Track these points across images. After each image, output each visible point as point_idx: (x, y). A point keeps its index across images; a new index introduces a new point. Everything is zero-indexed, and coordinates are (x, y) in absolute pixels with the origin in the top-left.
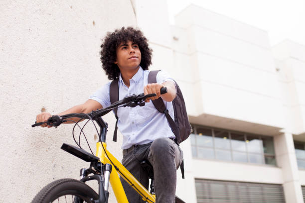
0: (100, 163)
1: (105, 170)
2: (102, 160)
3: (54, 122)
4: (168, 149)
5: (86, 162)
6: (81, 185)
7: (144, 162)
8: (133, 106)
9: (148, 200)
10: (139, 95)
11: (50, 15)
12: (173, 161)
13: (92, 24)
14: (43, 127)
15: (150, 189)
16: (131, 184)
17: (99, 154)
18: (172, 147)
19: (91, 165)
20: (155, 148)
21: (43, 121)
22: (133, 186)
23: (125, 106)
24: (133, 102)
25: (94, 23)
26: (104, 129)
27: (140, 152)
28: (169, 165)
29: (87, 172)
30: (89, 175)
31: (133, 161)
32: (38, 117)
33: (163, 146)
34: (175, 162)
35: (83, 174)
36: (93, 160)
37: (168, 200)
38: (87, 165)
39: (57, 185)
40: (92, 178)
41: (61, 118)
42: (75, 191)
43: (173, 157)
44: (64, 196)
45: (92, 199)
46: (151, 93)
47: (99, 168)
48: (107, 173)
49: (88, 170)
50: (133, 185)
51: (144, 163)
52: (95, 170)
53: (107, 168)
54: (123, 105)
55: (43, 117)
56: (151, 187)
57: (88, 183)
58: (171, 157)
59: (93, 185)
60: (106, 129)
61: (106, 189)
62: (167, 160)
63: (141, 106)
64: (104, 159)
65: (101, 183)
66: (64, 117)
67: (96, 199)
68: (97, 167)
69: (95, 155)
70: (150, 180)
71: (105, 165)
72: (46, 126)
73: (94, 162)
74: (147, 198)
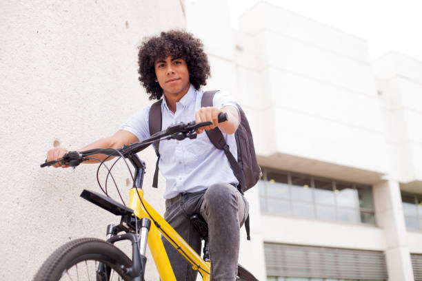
0: (134, 217)
1: (142, 227)
2: (136, 213)
3: (71, 160)
4: (228, 199)
5: (115, 216)
6: (108, 247)
7: (195, 217)
8: (181, 138)
9: (199, 269)
10: (189, 124)
12: (236, 216)
13: (125, 26)
15: (202, 254)
16: (176, 247)
17: (134, 205)
18: (234, 196)
19: (122, 220)
20: (210, 197)
21: (56, 159)
22: (179, 250)
23: (169, 139)
24: (181, 134)
25: (127, 24)
26: (141, 170)
27: (189, 203)
28: (230, 221)
29: (116, 230)
30: (118, 234)
31: (179, 215)
32: (49, 153)
33: (221, 194)
34: (238, 217)
35: (110, 232)
36: (126, 214)
37: (228, 268)
38: (116, 220)
39: (74, 247)
40: (123, 238)
41: (81, 155)
42: (99, 256)
43: (236, 210)
44: (84, 262)
45: (123, 267)
46: (205, 121)
47: (134, 224)
48: (144, 230)
49: (118, 226)
50: (179, 248)
51: (195, 219)
52: (127, 227)
53: (144, 224)
54: (166, 137)
55: (56, 153)
56: (204, 252)
57: (117, 244)
58: (232, 210)
59: (125, 247)
60: (143, 170)
61: (142, 252)
62: (228, 214)
63: (191, 138)
64: (141, 211)
65: (135, 244)
66: (86, 153)
67: (129, 267)
68: (130, 223)
69: (127, 206)
71: (142, 219)
72: (60, 166)
73: (127, 216)
74: (199, 267)
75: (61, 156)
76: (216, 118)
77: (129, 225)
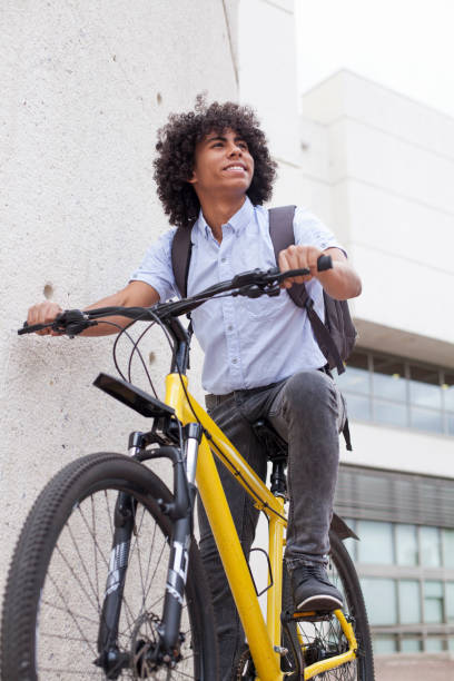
0: (176, 421)
1: (188, 437)
2: (179, 415)
3: (70, 324)
4: (324, 397)
5: (142, 417)
6: (134, 468)
7: (260, 424)
8: (255, 295)
9: (266, 509)
10: (269, 272)
11: (70, 72)
12: (335, 424)
13: (156, 101)
14: (42, 334)
15: (269, 485)
16: (233, 472)
17: (171, 398)
18: (332, 392)
19: (155, 425)
21: (42, 320)
22: (238, 477)
23: (235, 295)
24: (255, 287)
25: (159, 98)
26: (184, 345)
29: (144, 440)
30: (148, 448)
32: (32, 311)
33: (313, 389)
35: (135, 443)
36: (161, 414)
37: (319, 509)
38: (145, 424)
40: (158, 455)
41: (86, 316)
42: (124, 482)
43: (335, 415)
44: (102, 492)
45: (160, 501)
46: (296, 267)
47: (175, 432)
48: (192, 443)
49: (148, 435)
50: (238, 473)
51: (259, 427)
52: (163, 437)
53: (191, 434)
54: (230, 292)
55: (44, 312)
56: (272, 481)
57: (148, 463)
58: (330, 415)
59: (162, 469)
60: (187, 344)
61: (189, 478)
62: (323, 421)
63: (271, 296)
64: (184, 412)
65: (179, 466)
66: (94, 314)
67: (169, 502)
68: (167, 430)
69: (162, 398)
70: (270, 465)
71: (188, 426)
73: (163, 419)
74: (266, 505)
75: (52, 315)
76: (315, 263)
77: (166, 434)
